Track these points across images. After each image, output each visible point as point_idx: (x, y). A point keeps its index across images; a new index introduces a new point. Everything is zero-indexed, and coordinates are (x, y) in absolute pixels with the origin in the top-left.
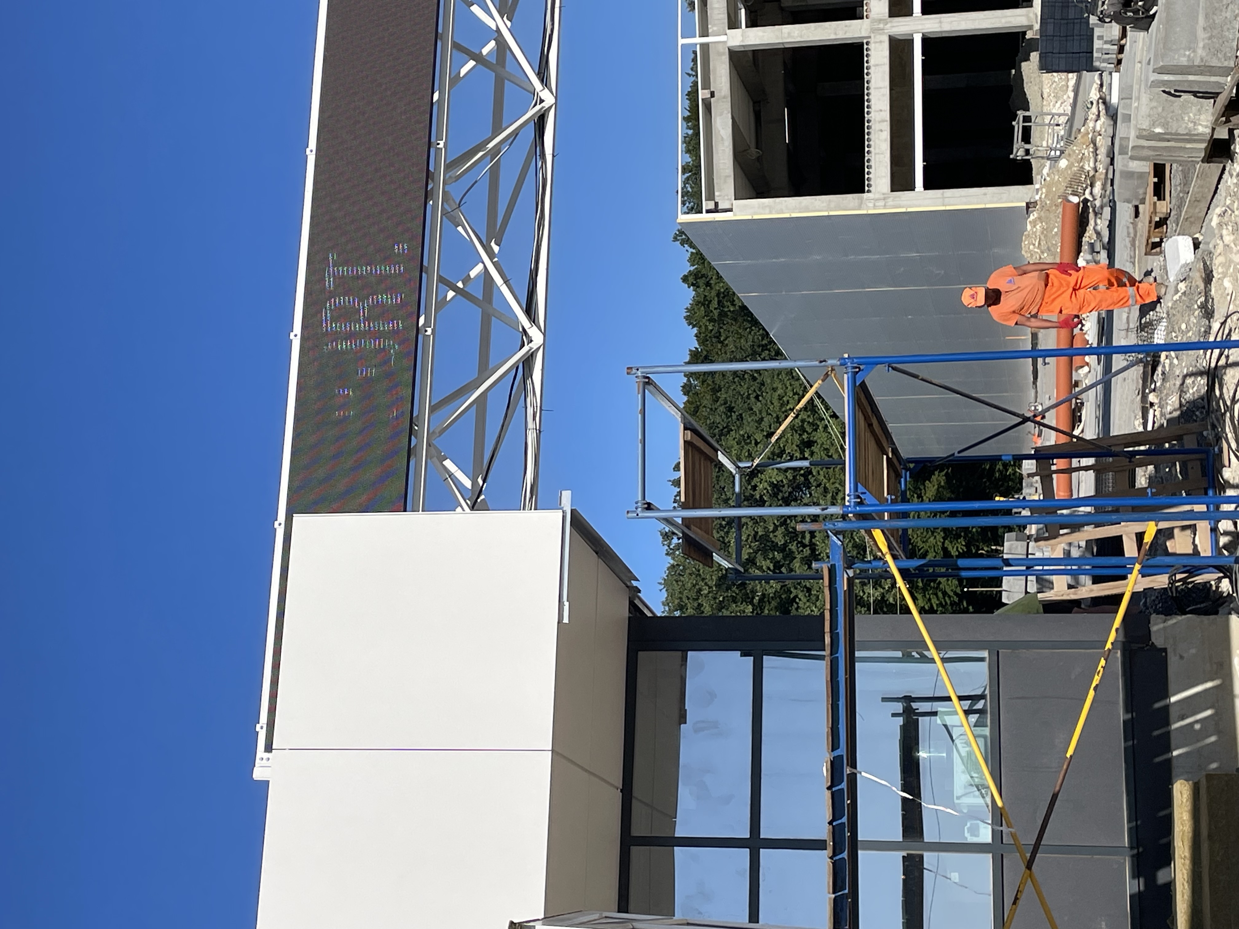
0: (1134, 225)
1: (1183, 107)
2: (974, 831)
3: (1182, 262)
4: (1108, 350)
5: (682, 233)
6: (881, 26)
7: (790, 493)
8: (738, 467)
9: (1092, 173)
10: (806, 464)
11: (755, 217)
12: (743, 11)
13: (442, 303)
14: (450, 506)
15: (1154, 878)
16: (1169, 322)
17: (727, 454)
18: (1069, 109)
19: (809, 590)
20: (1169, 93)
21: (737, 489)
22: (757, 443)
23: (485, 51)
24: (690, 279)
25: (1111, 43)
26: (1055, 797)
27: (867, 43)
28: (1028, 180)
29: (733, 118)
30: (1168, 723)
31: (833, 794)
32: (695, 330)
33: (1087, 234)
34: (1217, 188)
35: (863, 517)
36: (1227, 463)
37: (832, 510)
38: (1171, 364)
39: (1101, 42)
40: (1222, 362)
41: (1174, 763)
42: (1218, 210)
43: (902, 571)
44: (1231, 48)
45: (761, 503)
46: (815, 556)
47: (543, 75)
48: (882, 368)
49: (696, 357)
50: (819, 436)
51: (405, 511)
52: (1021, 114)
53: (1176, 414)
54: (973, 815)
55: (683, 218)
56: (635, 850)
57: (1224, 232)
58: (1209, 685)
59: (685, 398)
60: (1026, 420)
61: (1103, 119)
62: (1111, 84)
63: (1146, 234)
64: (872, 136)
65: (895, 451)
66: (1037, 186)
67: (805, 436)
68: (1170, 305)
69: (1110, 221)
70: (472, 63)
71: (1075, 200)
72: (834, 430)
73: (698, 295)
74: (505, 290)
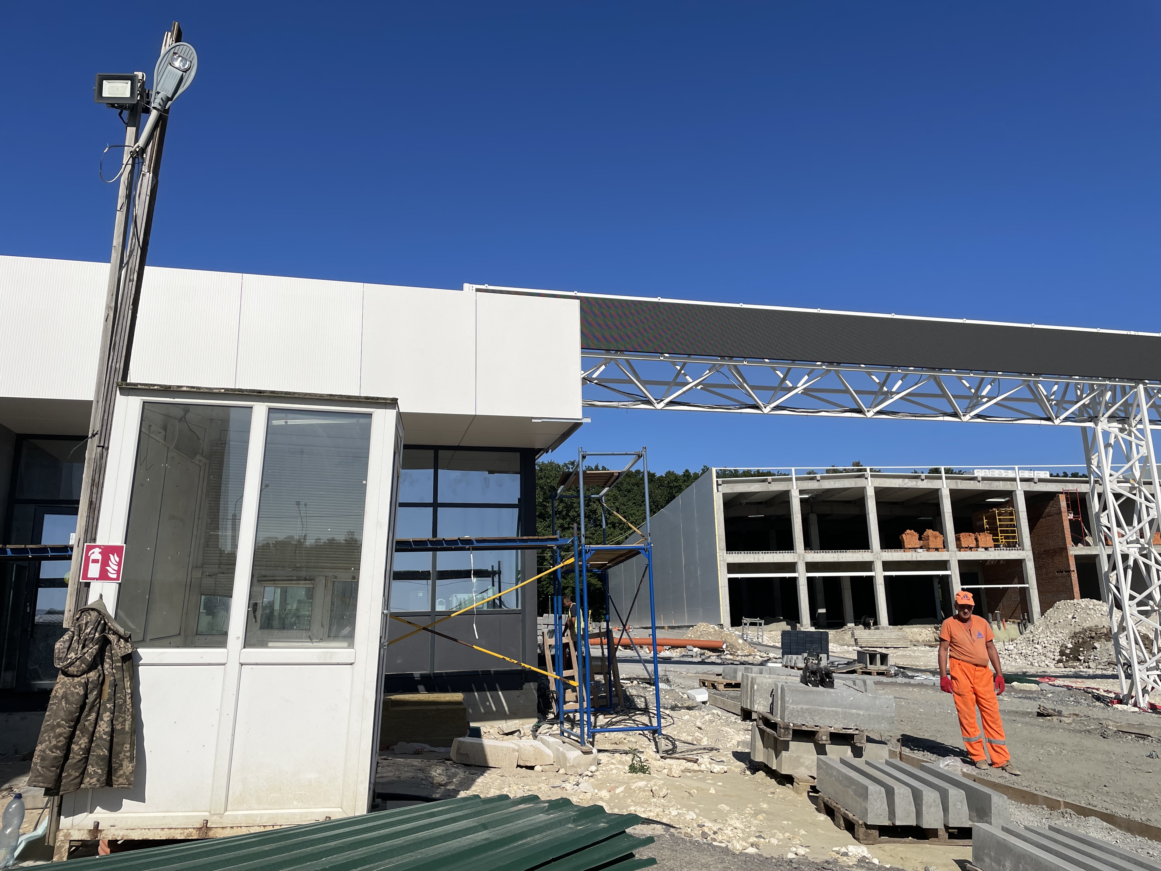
0: (713, 674)
1: (766, 698)
2: (441, 603)
3: (696, 696)
4: (656, 662)
5: (708, 469)
6: (801, 559)
7: (592, 518)
8: (602, 496)
9: (736, 654)
10: (604, 527)
11: (715, 502)
12: (807, 496)
13: (675, 364)
14: (584, 368)
15: (420, 684)
16: (669, 690)
17: (608, 491)
18: (765, 643)
19: (549, 527)
20: (772, 692)
21: (593, 496)
22: (614, 503)
23: (787, 382)
24: (687, 474)
25: (795, 663)
26: (456, 640)
27: (794, 552)
28: (733, 625)
29: (759, 492)
30: (489, 690)
31: (456, 540)
32: (664, 475)
33: (709, 652)
34: (730, 712)
35: (580, 553)
36: (606, 717)
37: (583, 539)
38: (651, 691)
39: (795, 658)
40: (652, 715)
41: (471, 693)
42: (720, 713)
43: (556, 571)
44: (793, 721)
45: (587, 505)
46: (563, 529)
47: (777, 408)
48: (647, 562)
49: (651, 476)
50: (617, 531)
51: (582, 348)
52: (763, 622)
53: (628, 693)
54: (449, 603)
55: (714, 470)
56: (431, 453)
57: (710, 716)
58: (506, 709)
59: (634, 471)
60: (624, 626)
61: (761, 659)
62: (776, 663)
63: (708, 679)
64: (752, 554)
65: (610, 567)
66: (730, 629)
67: (617, 525)
68: (677, 691)
69: (715, 663)
70: (782, 376)
71: (724, 647)
72: (621, 538)
73: (680, 476)
74: (680, 392)
